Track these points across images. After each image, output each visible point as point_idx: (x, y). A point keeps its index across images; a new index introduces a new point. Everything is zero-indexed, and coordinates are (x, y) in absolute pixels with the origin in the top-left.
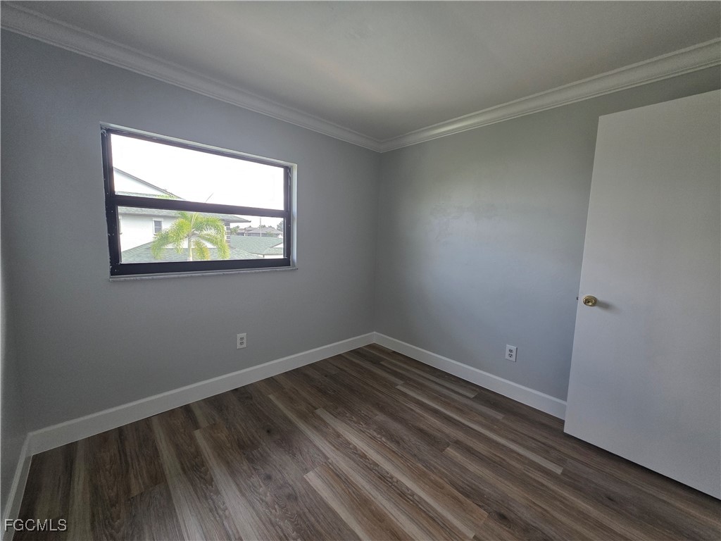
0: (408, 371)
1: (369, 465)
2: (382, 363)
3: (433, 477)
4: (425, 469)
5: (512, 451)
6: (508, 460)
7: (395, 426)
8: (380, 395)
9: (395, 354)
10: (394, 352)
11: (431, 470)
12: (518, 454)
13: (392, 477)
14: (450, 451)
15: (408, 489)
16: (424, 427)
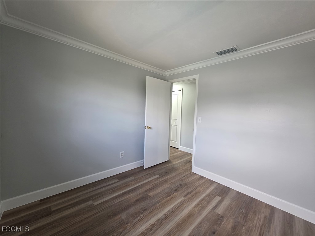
0: (78, 197)
1: (159, 223)
2: (52, 210)
3: (163, 201)
4: (160, 203)
5: (151, 180)
6: (155, 182)
7: (132, 210)
8: (99, 214)
9: (43, 202)
10: (41, 201)
11: (160, 202)
12: (152, 180)
13: (165, 215)
14: (151, 194)
15: (170, 210)
16: (135, 199)
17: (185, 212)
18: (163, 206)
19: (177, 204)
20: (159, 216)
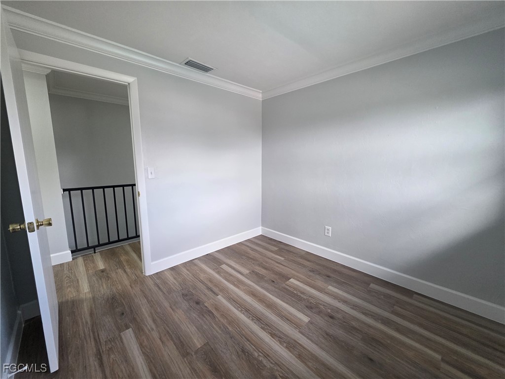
1: (268, 327)
4: (228, 326)
11: (224, 326)
13: (252, 320)
15: (244, 314)
17: (248, 299)
18: (233, 321)
19: (232, 304)
20: (255, 327)
